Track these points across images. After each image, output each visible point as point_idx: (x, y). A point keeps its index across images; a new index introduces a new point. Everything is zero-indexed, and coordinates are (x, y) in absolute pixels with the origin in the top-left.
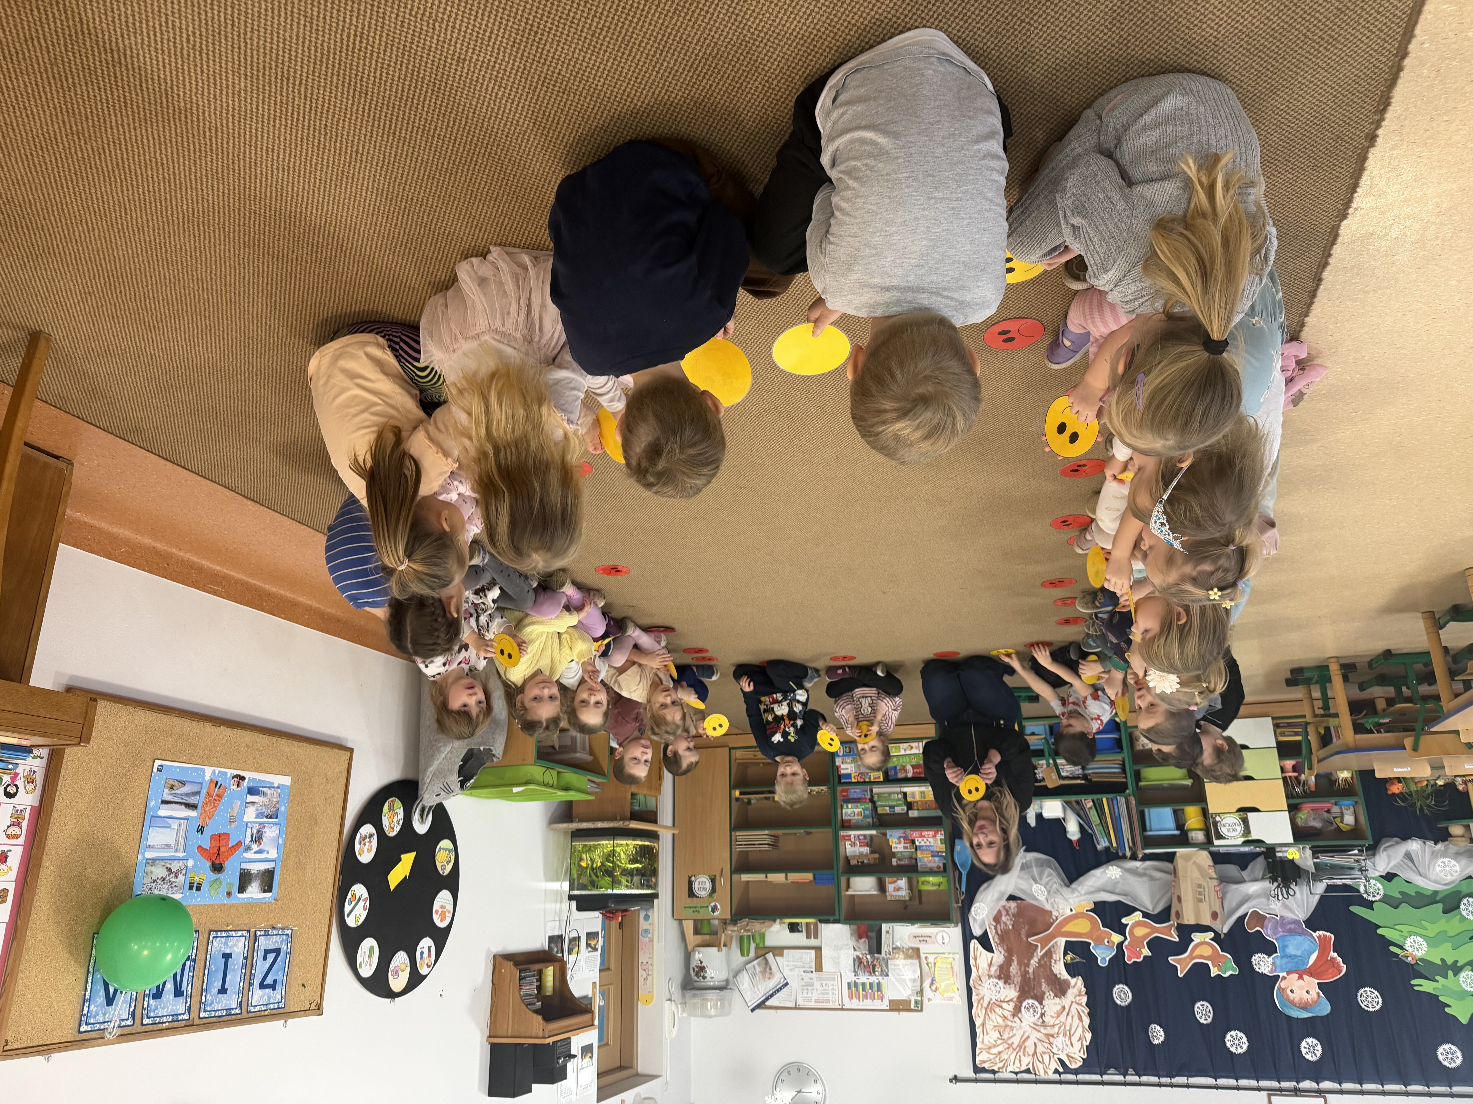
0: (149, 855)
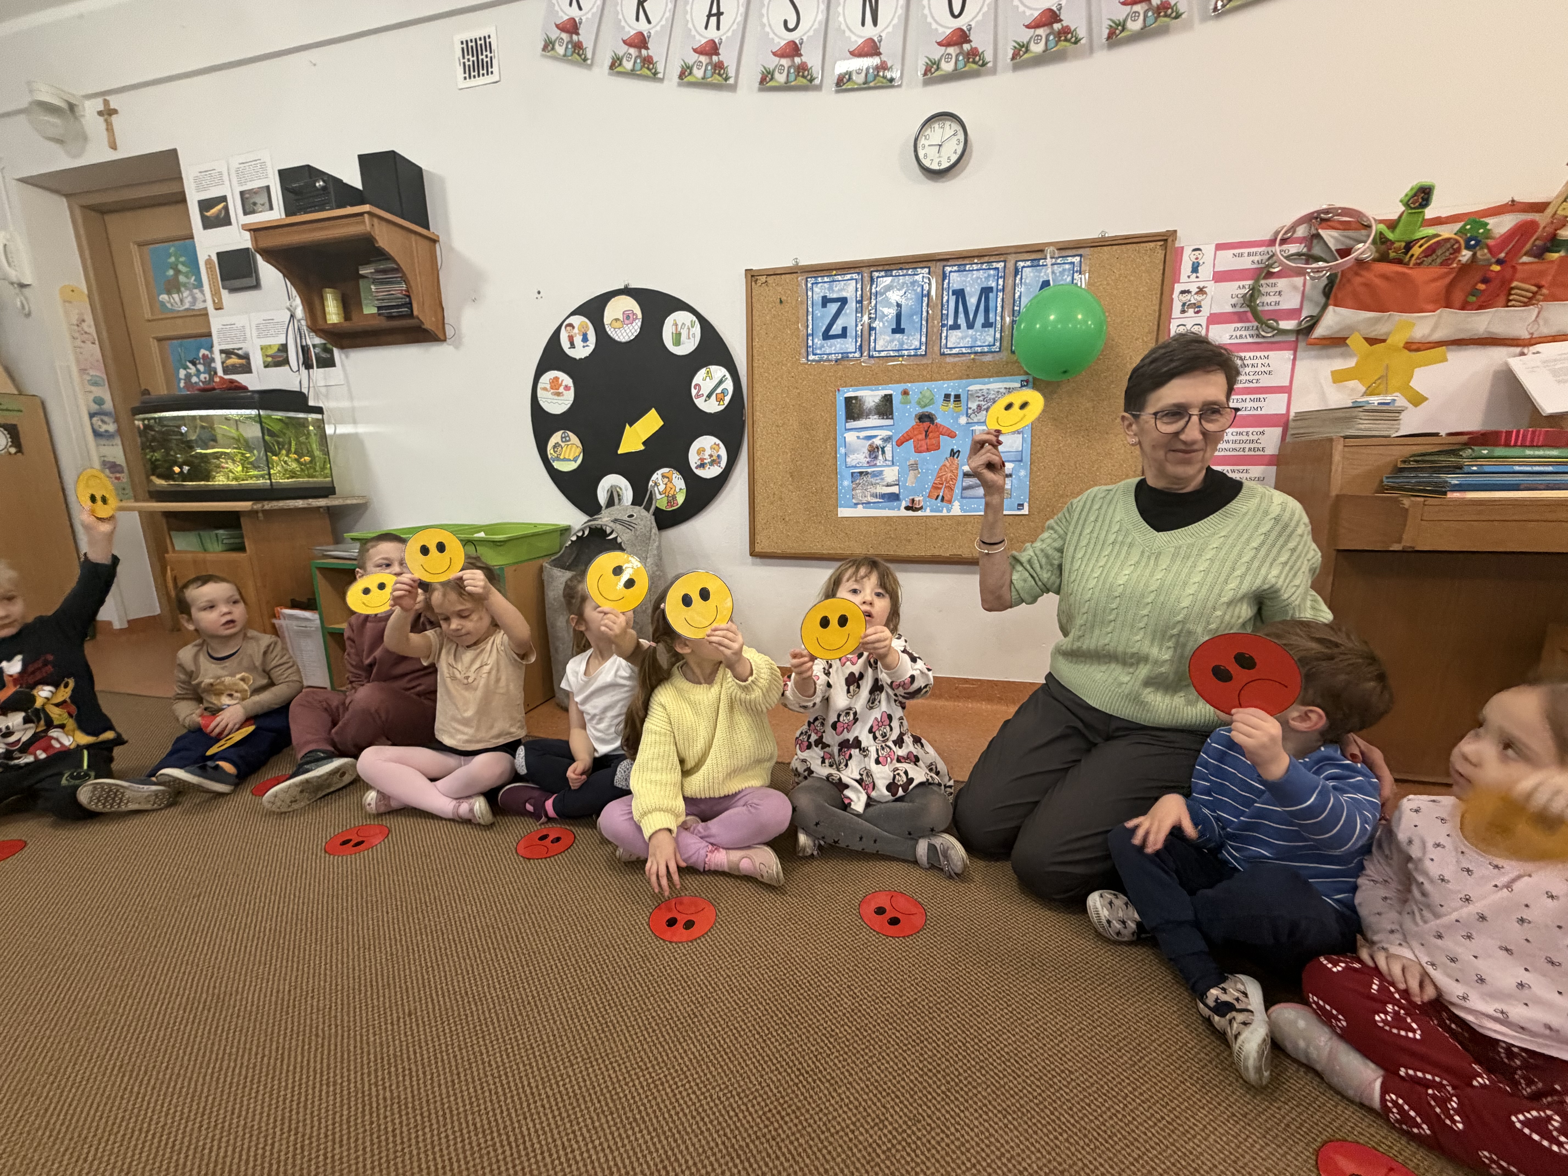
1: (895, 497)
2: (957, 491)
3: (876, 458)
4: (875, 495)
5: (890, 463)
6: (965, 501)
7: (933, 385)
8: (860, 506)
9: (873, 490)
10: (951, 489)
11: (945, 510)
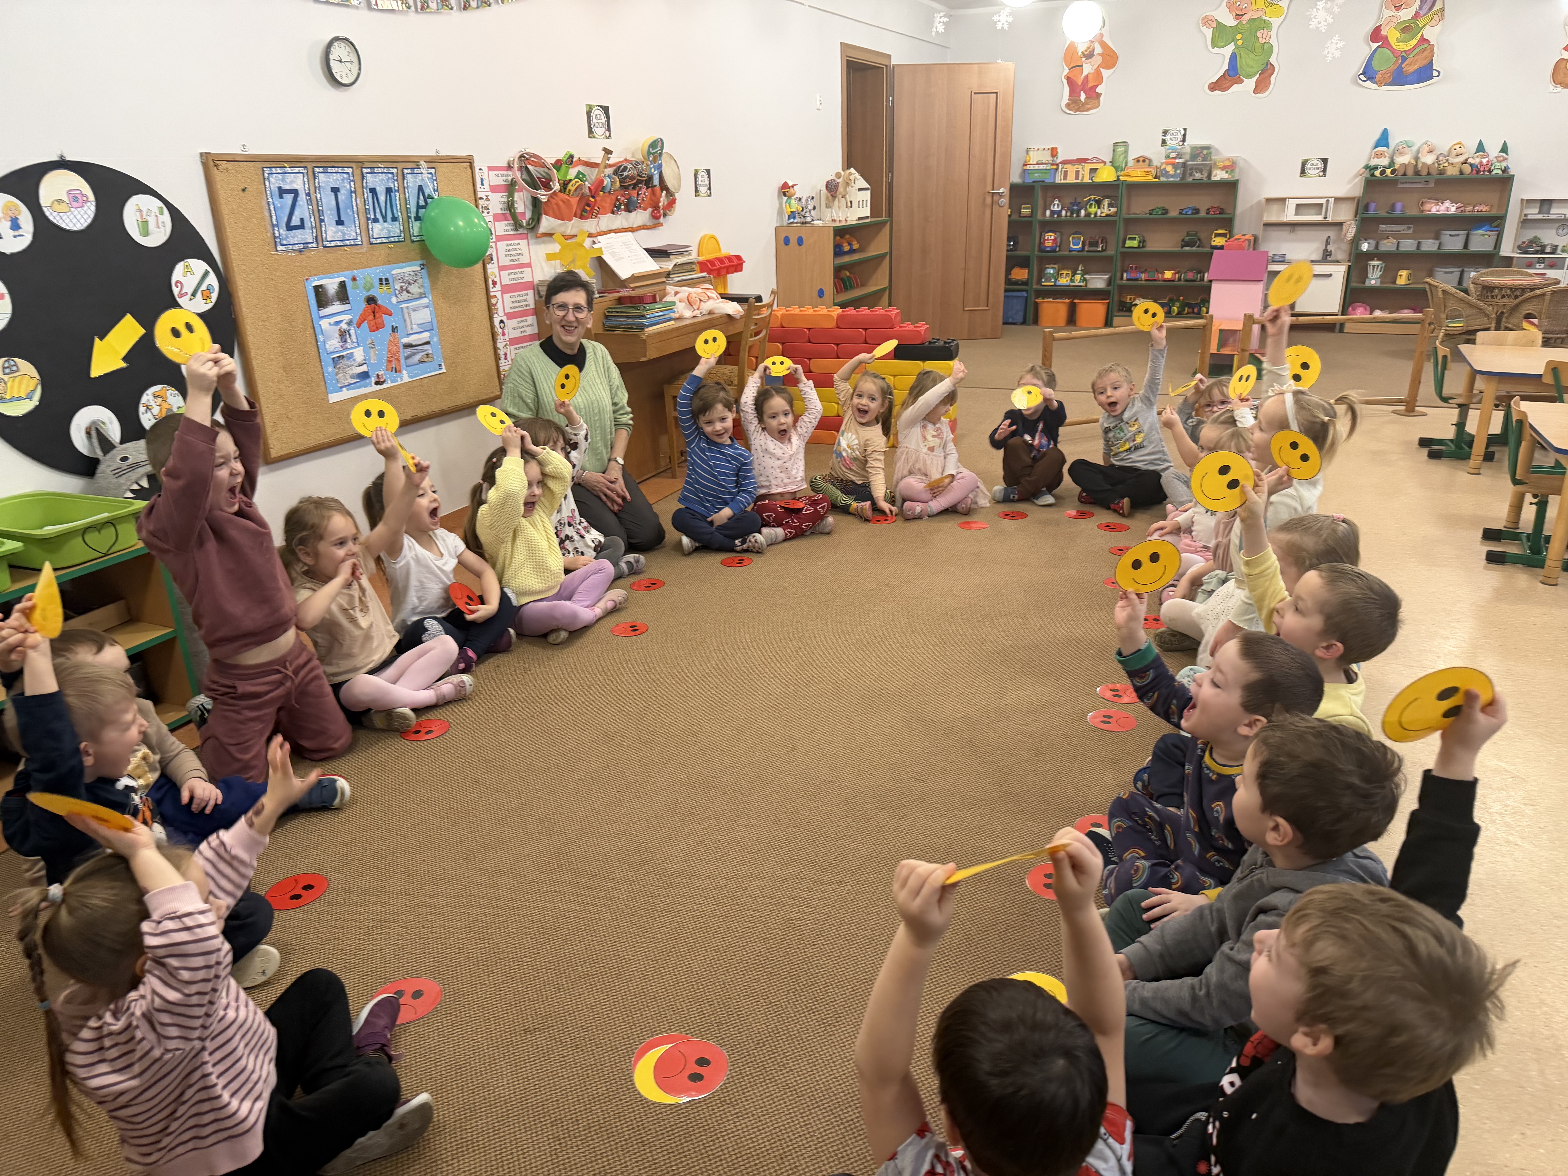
0: (425, 301)
1: (365, 375)
2: (402, 361)
3: (345, 341)
4: (352, 377)
5: (356, 345)
6: (409, 369)
7: (370, 270)
8: (344, 389)
9: (351, 372)
10: (398, 360)
11: (399, 379)
